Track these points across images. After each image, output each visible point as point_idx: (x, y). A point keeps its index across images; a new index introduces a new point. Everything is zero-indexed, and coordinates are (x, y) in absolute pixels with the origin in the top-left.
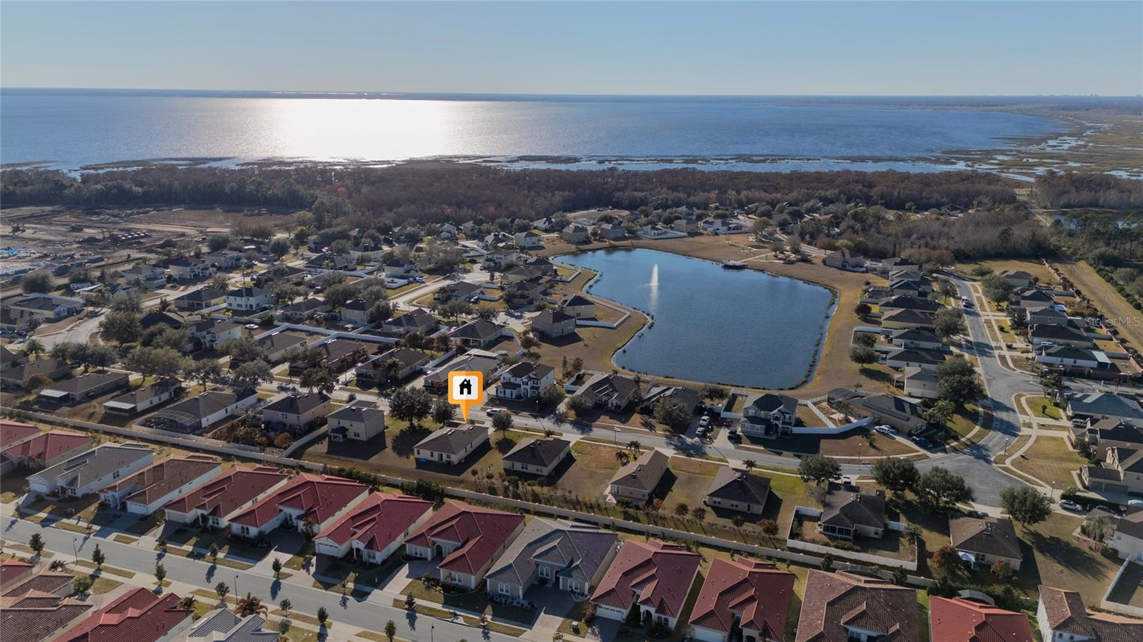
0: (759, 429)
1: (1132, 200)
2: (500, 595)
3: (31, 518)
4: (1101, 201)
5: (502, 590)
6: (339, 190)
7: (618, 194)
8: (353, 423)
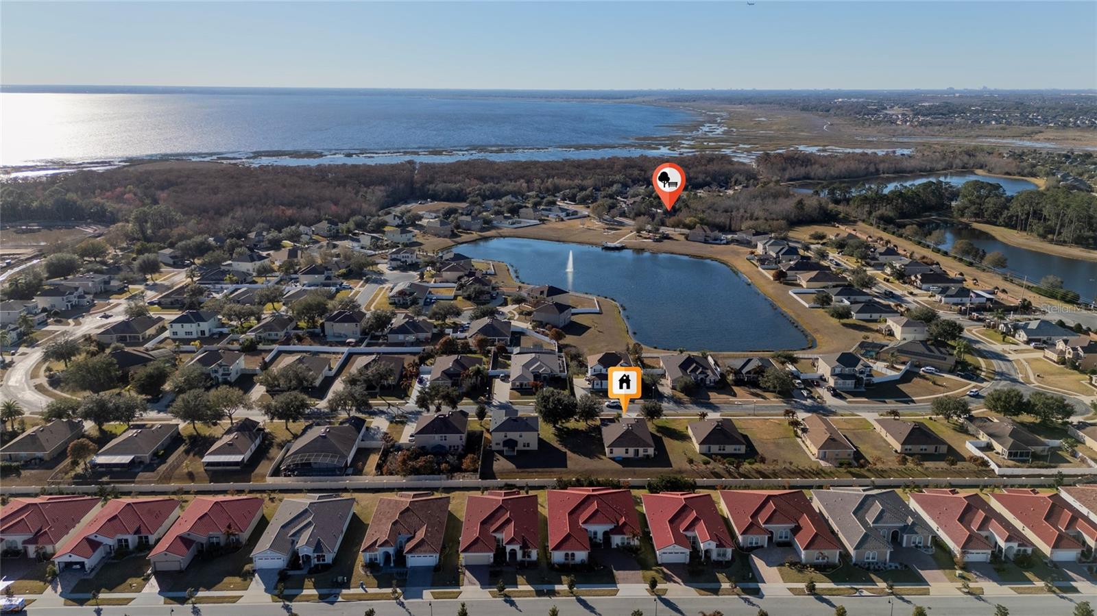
0: (850, 383)
1: (832, 172)
2: (869, 563)
3: (298, 598)
4: (812, 174)
5: (868, 558)
6: (126, 196)
7: (431, 187)
8: (524, 434)
